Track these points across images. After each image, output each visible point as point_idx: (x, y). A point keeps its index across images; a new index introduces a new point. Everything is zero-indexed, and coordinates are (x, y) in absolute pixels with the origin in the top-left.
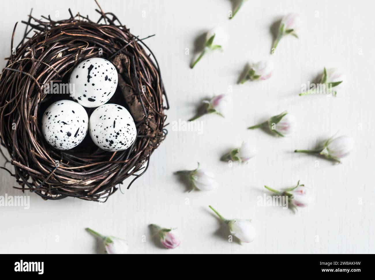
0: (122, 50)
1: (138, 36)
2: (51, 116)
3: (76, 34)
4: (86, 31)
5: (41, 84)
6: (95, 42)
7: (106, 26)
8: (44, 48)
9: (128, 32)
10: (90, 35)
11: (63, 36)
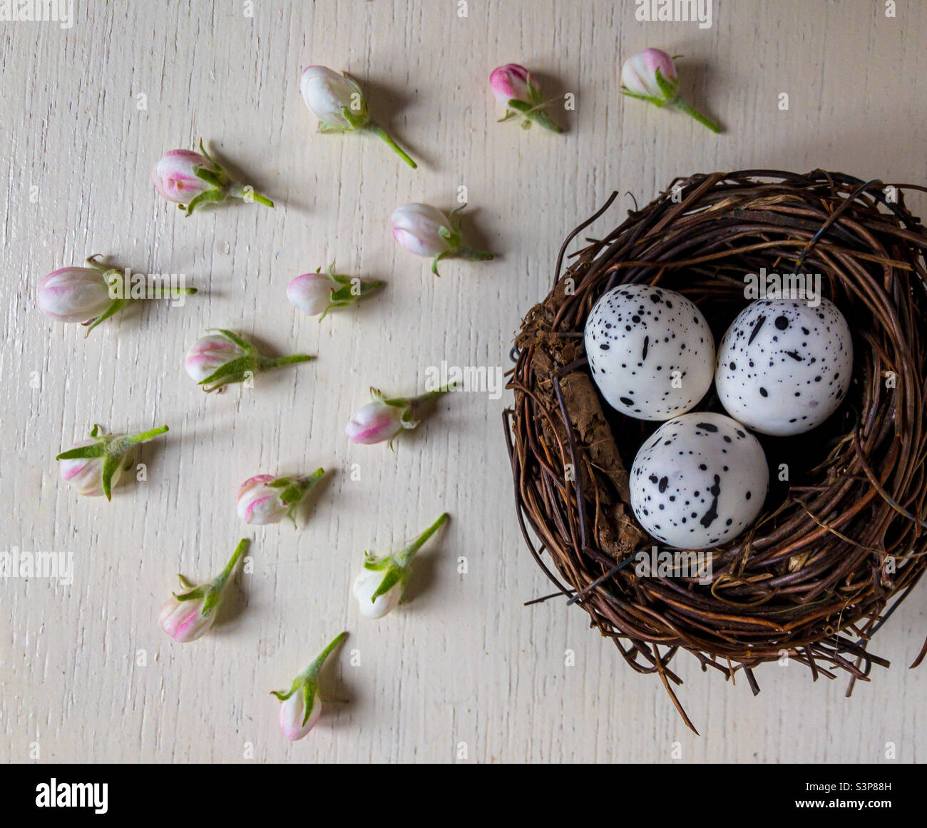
0: (615, 568)
1: (569, 603)
2: (831, 384)
3: (747, 624)
4: (715, 629)
5: (859, 478)
6: (691, 595)
7: (658, 639)
8: (845, 585)
9: (595, 619)
10: (703, 616)
11: (785, 618)
